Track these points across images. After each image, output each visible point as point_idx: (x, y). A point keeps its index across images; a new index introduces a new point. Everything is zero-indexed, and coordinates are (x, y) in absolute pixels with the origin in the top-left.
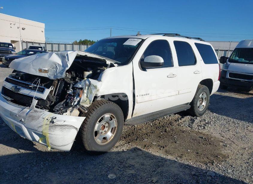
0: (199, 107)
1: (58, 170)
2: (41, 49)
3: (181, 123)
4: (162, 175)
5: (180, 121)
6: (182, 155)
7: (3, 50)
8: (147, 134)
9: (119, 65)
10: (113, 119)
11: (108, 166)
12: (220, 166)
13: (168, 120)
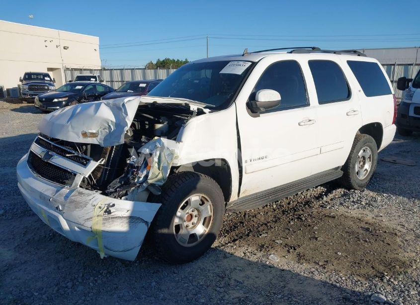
0: (357, 173)
1: (116, 292)
2: (94, 80)
3: (326, 202)
4: (290, 300)
5: (325, 197)
6: (327, 261)
7: (35, 86)
8: (266, 224)
9: (213, 110)
10: (205, 202)
11: (199, 283)
12: (396, 283)
13: (304, 197)
